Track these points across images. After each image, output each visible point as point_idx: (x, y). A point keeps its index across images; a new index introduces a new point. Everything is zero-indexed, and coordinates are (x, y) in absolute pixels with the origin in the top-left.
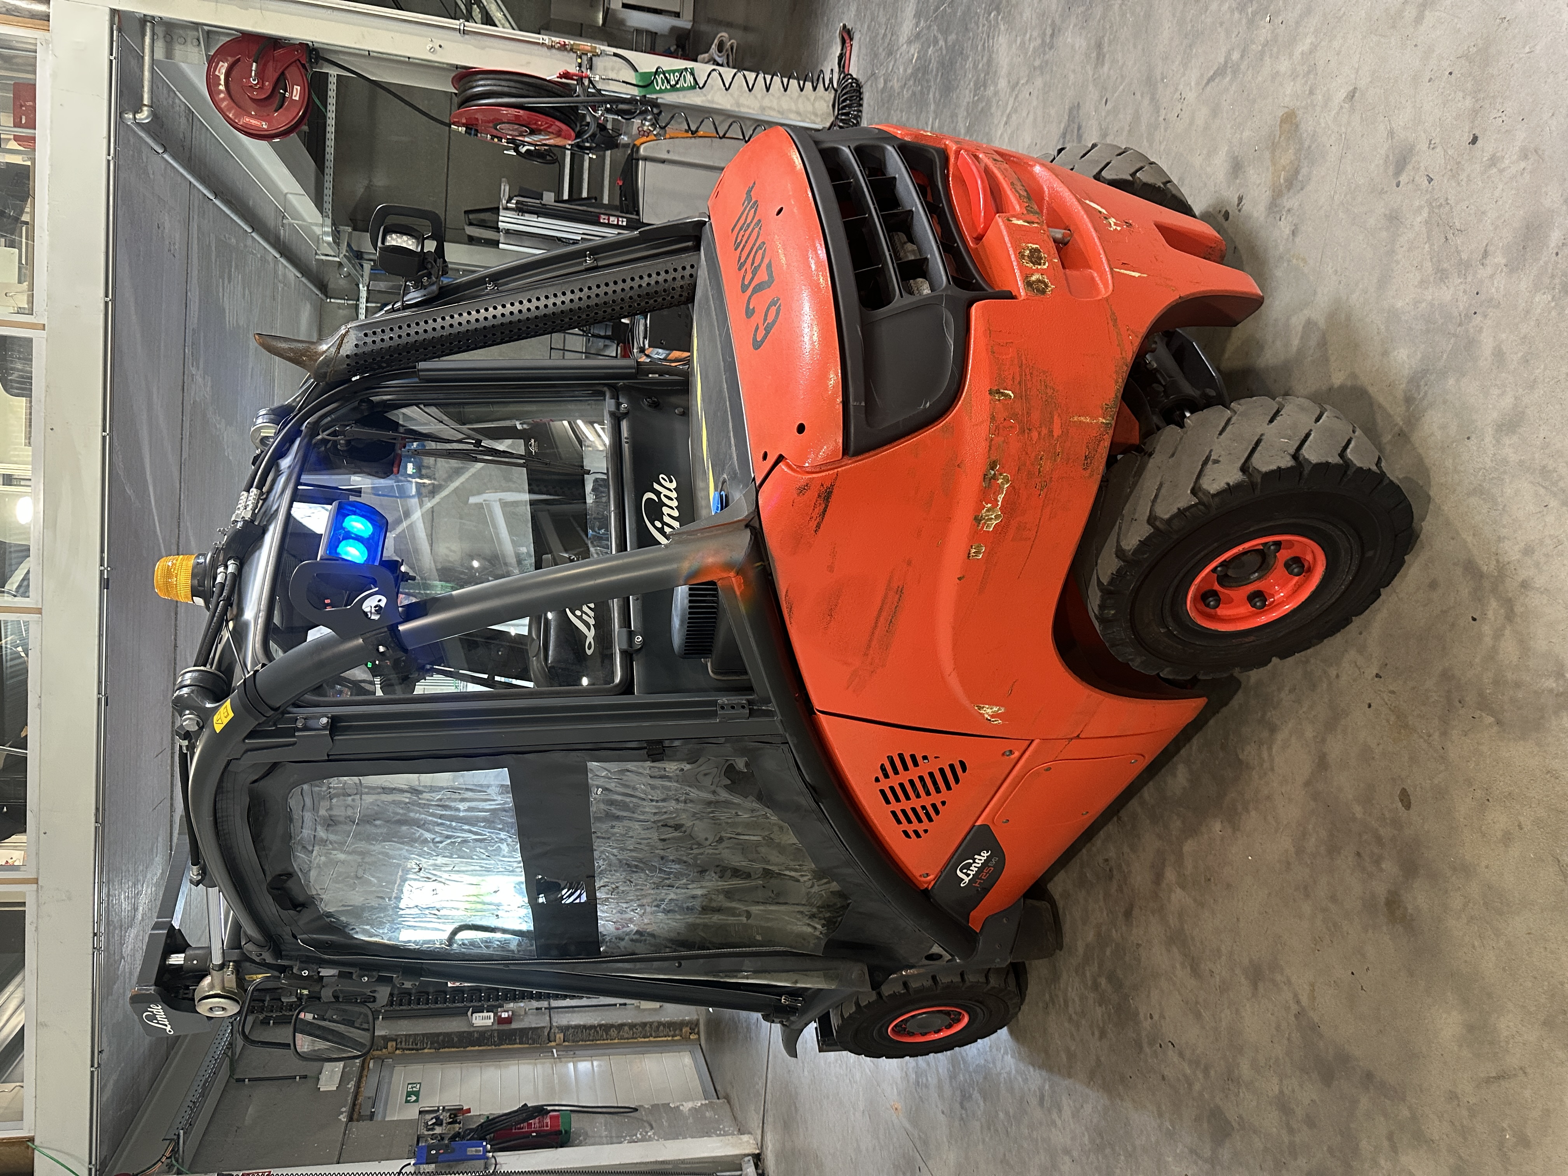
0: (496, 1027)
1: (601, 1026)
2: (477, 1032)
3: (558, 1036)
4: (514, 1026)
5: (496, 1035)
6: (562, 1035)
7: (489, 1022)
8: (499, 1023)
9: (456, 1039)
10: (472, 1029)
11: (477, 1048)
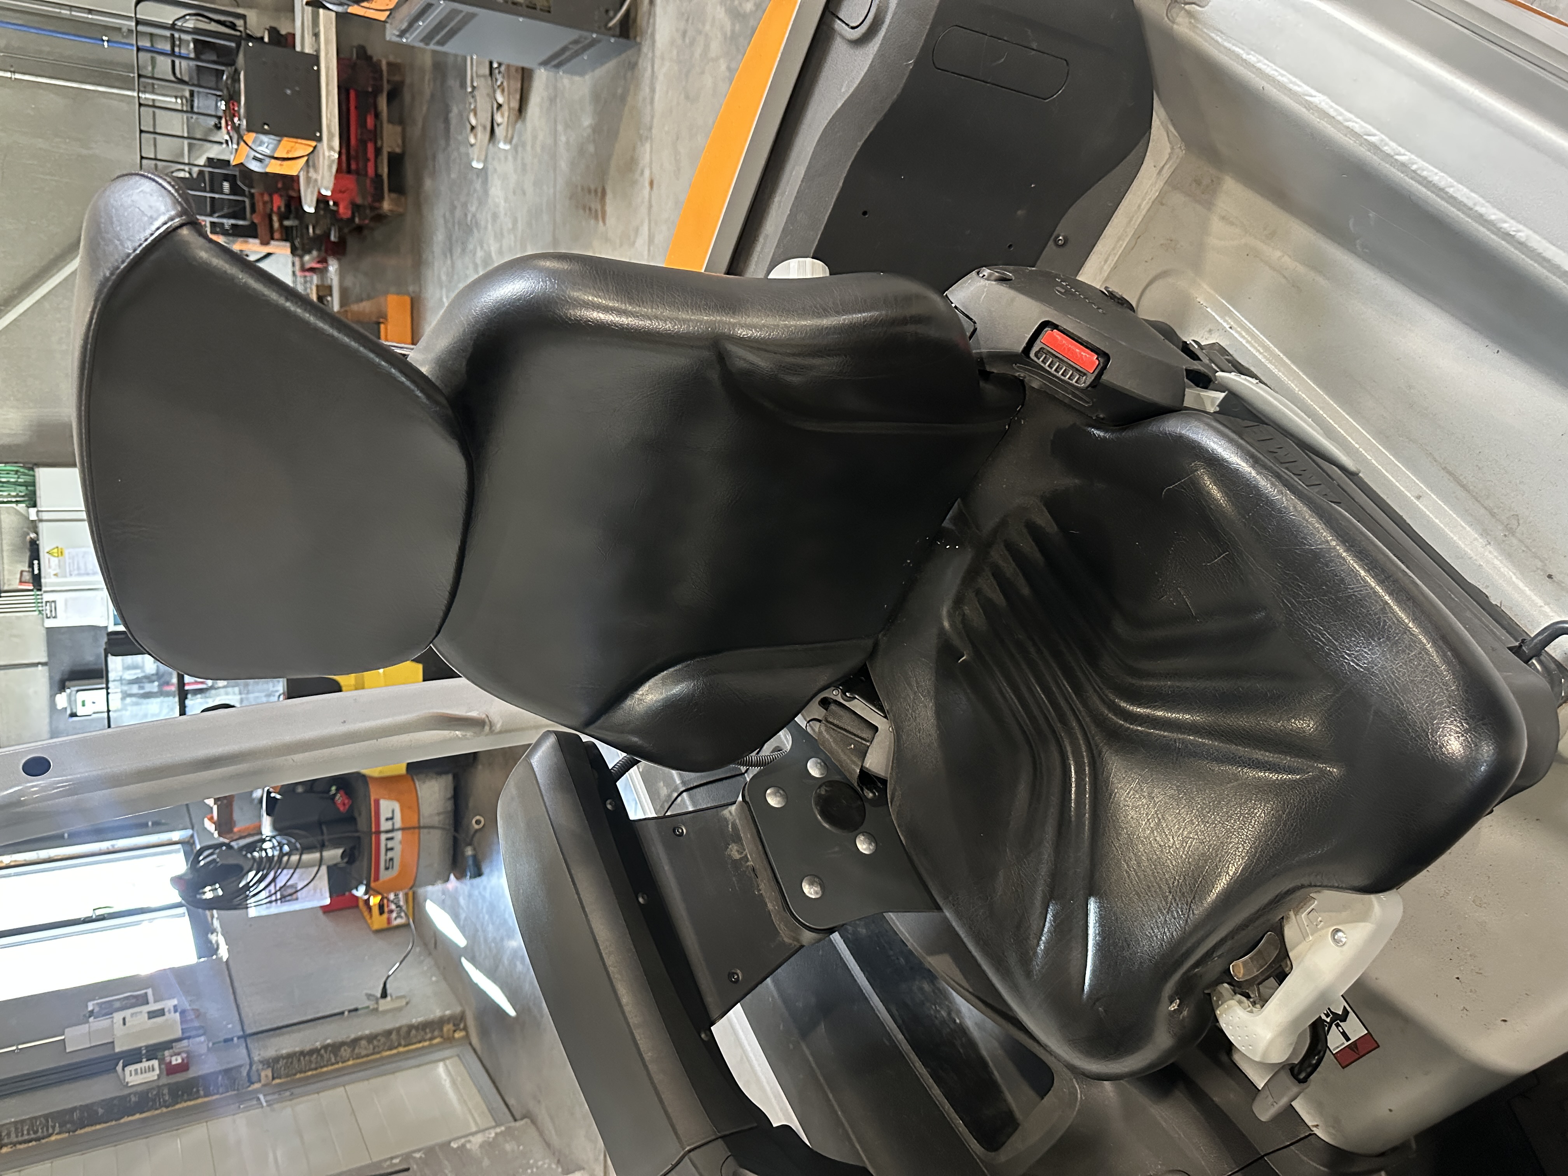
0: (165, 1080)
1: (325, 1047)
2: (135, 1094)
3: (263, 1074)
4: (192, 1073)
5: (166, 1091)
6: (269, 1072)
7: (153, 1076)
8: (168, 1074)
9: (101, 1111)
10: (126, 1092)
11: (137, 1116)
